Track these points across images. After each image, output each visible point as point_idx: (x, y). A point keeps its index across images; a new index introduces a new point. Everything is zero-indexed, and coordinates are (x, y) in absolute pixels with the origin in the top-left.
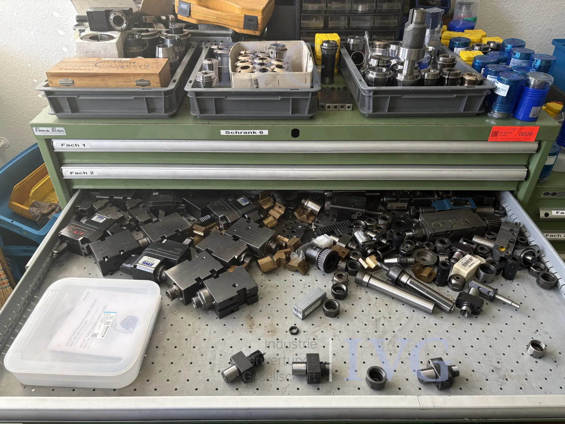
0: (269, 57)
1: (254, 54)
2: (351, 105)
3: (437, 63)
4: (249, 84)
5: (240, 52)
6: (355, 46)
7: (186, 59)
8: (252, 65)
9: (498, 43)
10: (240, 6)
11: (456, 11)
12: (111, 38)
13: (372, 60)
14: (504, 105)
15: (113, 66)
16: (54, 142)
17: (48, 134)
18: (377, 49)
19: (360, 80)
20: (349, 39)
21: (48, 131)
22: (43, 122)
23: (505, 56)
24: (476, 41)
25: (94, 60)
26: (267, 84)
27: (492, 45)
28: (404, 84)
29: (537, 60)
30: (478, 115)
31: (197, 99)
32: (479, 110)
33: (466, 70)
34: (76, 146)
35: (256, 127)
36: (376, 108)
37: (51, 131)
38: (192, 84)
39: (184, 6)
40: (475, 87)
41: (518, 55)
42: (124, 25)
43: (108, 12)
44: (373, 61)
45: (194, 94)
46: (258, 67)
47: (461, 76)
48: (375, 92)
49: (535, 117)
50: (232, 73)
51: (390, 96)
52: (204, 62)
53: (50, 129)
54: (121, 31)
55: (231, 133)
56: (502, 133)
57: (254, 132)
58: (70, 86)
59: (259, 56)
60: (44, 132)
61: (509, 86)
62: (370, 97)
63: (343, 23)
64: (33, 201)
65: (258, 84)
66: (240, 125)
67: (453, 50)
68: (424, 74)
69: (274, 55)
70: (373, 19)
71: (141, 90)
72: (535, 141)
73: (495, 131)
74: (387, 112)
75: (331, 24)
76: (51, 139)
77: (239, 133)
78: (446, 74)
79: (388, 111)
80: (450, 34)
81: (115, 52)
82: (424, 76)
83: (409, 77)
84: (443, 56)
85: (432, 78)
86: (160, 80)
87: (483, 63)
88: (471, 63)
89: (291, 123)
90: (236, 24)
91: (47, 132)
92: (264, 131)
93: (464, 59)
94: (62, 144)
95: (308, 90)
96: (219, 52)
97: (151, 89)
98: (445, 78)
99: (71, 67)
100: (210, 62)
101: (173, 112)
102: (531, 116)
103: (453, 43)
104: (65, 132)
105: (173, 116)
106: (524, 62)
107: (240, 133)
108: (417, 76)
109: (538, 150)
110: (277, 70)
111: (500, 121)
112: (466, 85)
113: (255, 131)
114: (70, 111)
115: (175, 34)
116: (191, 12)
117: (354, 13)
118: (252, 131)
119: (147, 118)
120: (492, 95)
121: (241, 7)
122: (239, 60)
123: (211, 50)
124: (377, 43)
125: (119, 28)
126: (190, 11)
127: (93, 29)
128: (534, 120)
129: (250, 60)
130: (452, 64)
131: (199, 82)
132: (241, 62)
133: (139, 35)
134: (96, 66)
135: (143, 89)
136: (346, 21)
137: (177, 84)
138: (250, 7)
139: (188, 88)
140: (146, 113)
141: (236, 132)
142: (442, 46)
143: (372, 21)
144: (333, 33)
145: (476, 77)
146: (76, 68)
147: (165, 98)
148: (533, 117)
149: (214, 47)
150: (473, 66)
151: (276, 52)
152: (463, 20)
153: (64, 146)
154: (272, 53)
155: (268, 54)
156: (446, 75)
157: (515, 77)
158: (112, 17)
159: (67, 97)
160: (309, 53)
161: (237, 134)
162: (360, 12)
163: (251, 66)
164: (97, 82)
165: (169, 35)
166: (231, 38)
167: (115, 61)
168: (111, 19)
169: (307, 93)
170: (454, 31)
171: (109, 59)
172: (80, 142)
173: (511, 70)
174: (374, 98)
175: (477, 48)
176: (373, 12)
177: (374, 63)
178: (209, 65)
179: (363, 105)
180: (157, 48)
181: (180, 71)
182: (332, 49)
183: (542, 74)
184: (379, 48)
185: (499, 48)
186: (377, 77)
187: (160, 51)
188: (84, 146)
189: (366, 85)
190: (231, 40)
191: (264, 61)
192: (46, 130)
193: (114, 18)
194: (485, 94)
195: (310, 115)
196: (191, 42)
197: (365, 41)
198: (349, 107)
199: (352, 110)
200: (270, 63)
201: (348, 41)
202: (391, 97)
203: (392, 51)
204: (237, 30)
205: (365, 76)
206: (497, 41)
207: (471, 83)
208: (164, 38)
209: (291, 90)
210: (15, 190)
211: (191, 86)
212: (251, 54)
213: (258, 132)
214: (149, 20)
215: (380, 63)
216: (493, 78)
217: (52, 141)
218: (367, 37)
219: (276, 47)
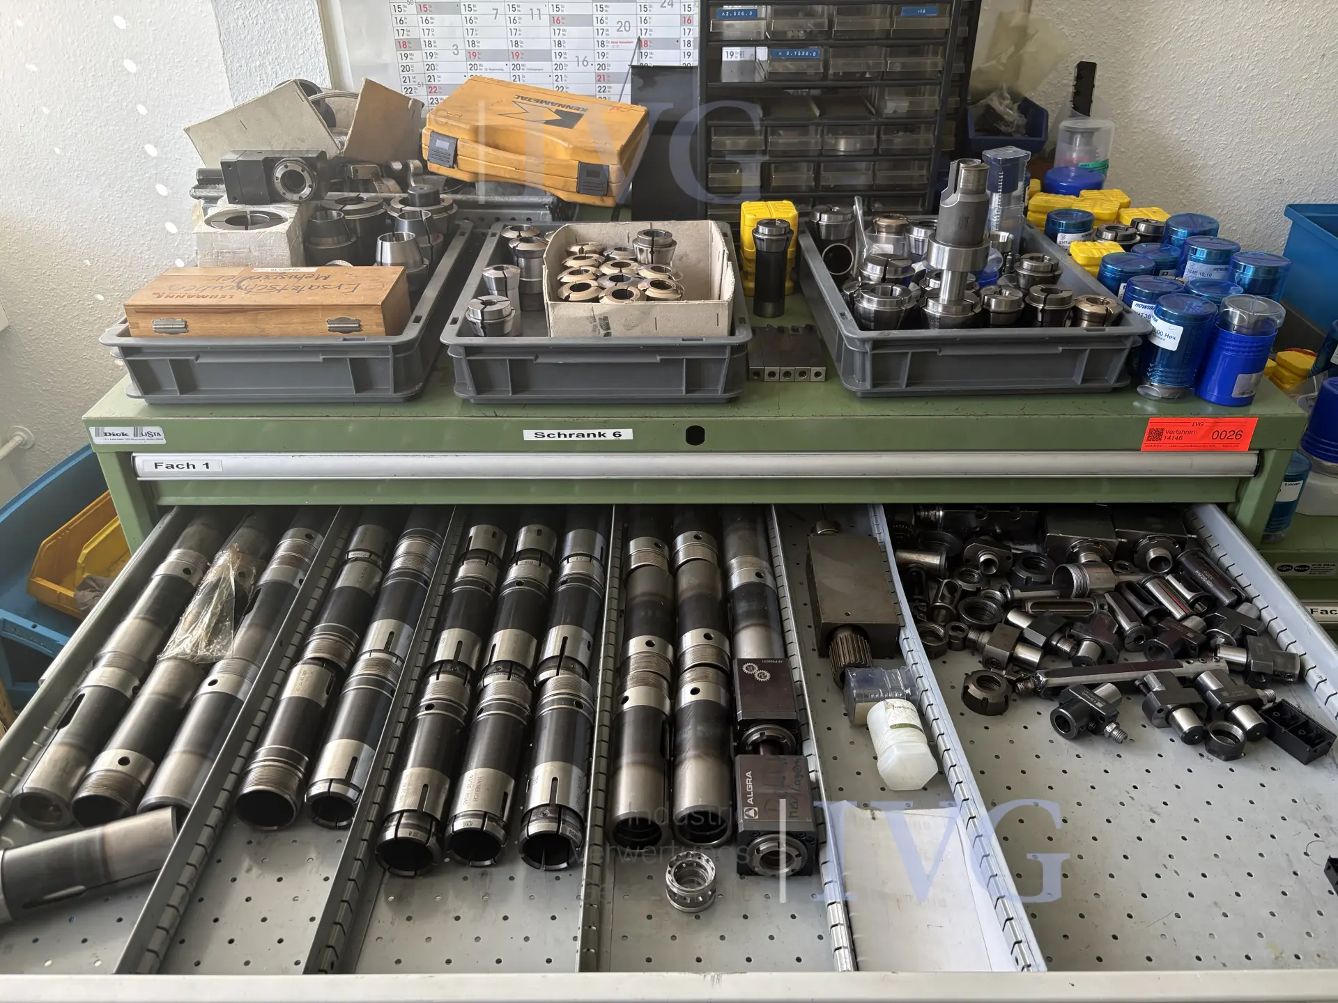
0: (635, 260)
1: (601, 253)
2: (822, 369)
3: (1018, 274)
4: (590, 327)
5: (570, 247)
6: (832, 229)
7: (446, 265)
8: (596, 280)
9: (1157, 222)
10: (569, 143)
11: (1061, 147)
12: (277, 219)
13: (870, 265)
14: (1173, 370)
15: (279, 288)
16: (137, 459)
17: (124, 441)
18: (884, 235)
19: (842, 315)
20: (818, 215)
21: (123, 434)
22: (114, 416)
23: (1175, 254)
24: (1106, 217)
25: (235, 272)
26: (629, 328)
27: (1142, 227)
28: (943, 324)
29: (1245, 266)
30: (1115, 391)
31: (469, 361)
32: (1118, 380)
33: (1083, 290)
34: (188, 467)
35: (605, 422)
36: (879, 378)
37: (131, 436)
38: (457, 326)
39: (443, 145)
40: (1104, 330)
41: (1202, 253)
42: (307, 191)
43: (269, 163)
44: (872, 268)
45: (462, 350)
46: (609, 284)
47: (1072, 305)
48: (877, 344)
49: (1245, 396)
50: (549, 302)
51: (910, 351)
52: (486, 274)
53: (129, 430)
54: (300, 203)
55: (548, 436)
56: (1171, 432)
57: (599, 433)
58: (177, 333)
59: (614, 259)
60: (117, 437)
61: (1181, 329)
62: (864, 353)
63: (803, 177)
64: (85, 576)
65: (609, 328)
66: (566, 419)
67: (1055, 240)
68: (989, 300)
69: (645, 256)
70: (871, 169)
71: (340, 342)
72: (1250, 449)
73: (1155, 428)
74: (904, 386)
75: (776, 179)
76: (132, 453)
77: (565, 436)
78: (1037, 300)
79: (908, 385)
80: (1046, 201)
81: (284, 251)
82: (989, 304)
83: (954, 309)
84: (1032, 259)
85: (1008, 310)
86: (384, 318)
87: (1122, 271)
88: (1096, 270)
89: (684, 412)
90: (559, 182)
91: (122, 437)
92: (622, 431)
93: (1080, 261)
94: (156, 464)
95: (723, 341)
96: (522, 247)
97: (364, 339)
98: (1036, 308)
99: (182, 291)
100: (500, 274)
101: (413, 390)
102: (1236, 393)
103: (1054, 223)
104: (163, 436)
105: (413, 399)
106: (1217, 269)
107: (568, 436)
108: (973, 306)
109: (1258, 470)
110: (652, 292)
111: (1165, 405)
112: (1085, 324)
113: (602, 431)
114: (177, 389)
115: (421, 206)
116: (459, 157)
117: (828, 158)
118: (596, 432)
119: (354, 403)
120: (1145, 348)
121: (571, 146)
122: (567, 268)
123: (504, 242)
124: (883, 222)
125: (295, 197)
126: (456, 155)
127: (235, 199)
128: (1246, 402)
129: (592, 269)
130: (1050, 277)
131: (474, 323)
132: (572, 273)
133: (341, 210)
134: (239, 288)
135: (345, 340)
136: (811, 173)
137: (423, 327)
138: (593, 145)
139: (449, 336)
140: (349, 390)
141: (559, 435)
142: (1031, 227)
143: (870, 172)
144: (781, 199)
145: (1108, 306)
146: (193, 292)
147: (395, 360)
148: (1241, 396)
149: (511, 234)
150: (1101, 278)
151: (650, 250)
152: (1076, 166)
153: (161, 469)
154: (641, 251)
155: (633, 252)
156: (1039, 303)
157: (1196, 306)
158: (279, 173)
159: (170, 360)
160: (726, 252)
161: (562, 438)
162: (842, 153)
163: (594, 283)
164: (240, 324)
165: (408, 208)
166: (548, 212)
167: (282, 275)
168: (277, 178)
169: (721, 348)
170: (1057, 193)
171: (269, 270)
172: (198, 459)
173: (1187, 291)
174: (874, 356)
175: (1109, 235)
176: (872, 153)
177: (873, 272)
178: (497, 280)
179: (850, 371)
180: (380, 242)
181: (431, 294)
182: (777, 241)
183: (1258, 299)
184: (888, 233)
185: (1159, 234)
186: (881, 309)
187: (386, 250)
188: (208, 467)
189: (856, 326)
190: (549, 218)
191: (624, 271)
192: (119, 432)
193: (283, 175)
194: (1128, 344)
195: (727, 395)
196: (456, 222)
197: (854, 217)
198: (817, 374)
199: (826, 380)
200: (638, 274)
201: (815, 218)
202: (913, 353)
203: (916, 240)
204: (563, 196)
205: (854, 304)
206: (1154, 217)
207: (1097, 319)
208: (396, 215)
209: (683, 340)
210: (45, 549)
211: (456, 331)
212: (595, 252)
213: (609, 434)
214: (364, 172)
215: (890, 273)
216: (1145, 307)
217: (134, 457)
218: (858, 209)
219: (651, 238)
